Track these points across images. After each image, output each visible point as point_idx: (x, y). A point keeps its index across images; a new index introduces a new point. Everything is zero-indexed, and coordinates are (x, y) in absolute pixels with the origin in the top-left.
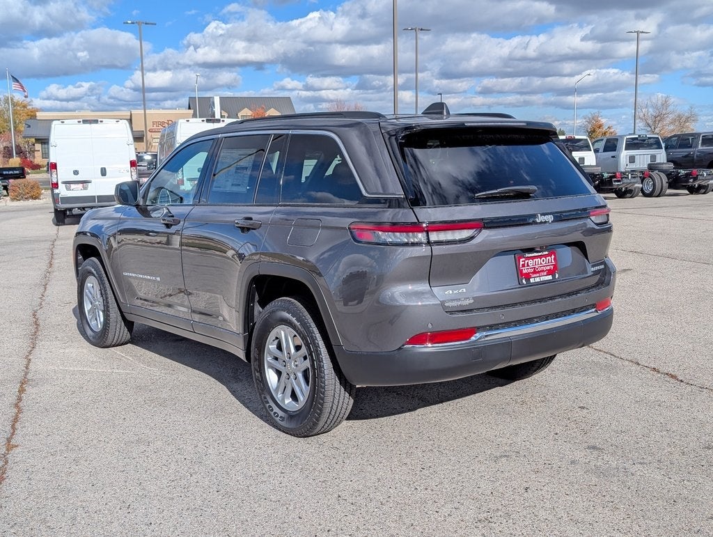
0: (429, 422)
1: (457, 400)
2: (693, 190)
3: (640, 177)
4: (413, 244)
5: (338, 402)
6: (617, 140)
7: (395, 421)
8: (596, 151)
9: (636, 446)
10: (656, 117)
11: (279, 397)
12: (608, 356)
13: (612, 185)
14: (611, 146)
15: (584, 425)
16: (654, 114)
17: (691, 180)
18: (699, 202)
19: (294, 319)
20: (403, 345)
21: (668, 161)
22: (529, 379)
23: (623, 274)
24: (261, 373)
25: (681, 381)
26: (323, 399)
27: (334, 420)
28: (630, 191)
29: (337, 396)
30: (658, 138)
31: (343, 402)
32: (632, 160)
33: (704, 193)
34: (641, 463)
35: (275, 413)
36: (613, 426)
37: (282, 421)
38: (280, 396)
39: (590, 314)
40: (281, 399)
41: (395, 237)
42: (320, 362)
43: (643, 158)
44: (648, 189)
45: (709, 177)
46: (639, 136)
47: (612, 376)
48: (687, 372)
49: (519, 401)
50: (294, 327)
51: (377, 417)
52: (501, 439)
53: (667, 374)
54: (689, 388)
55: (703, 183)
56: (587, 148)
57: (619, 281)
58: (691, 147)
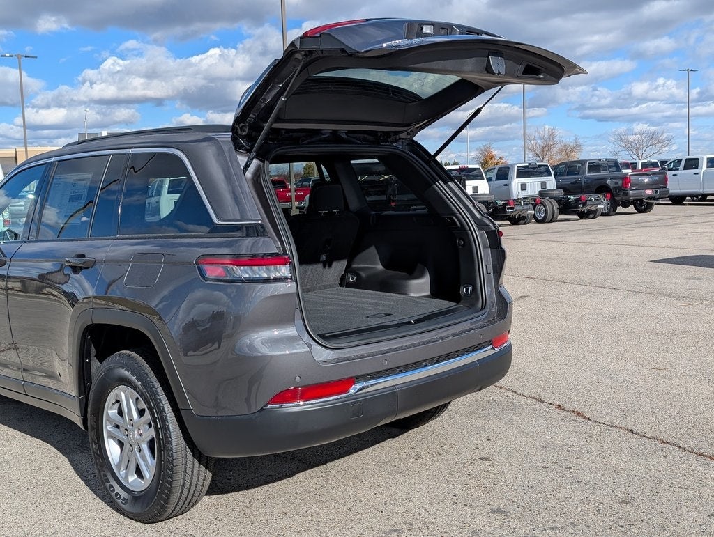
0: (308, 491)
1: (343, 459)
2: (583, 216)
3: (532, 204)
4: (276, 280)
5: (192, 478)
6: (509, 168)
7: (269, 493)
8: (489, 180)
9: (547, 505)
10: (544, 148)
11: (121, 473)
12: (510, 393)
13: (505, 212)
14: (503, 174)
15: (486, 481)
16: (542, 145)
17: (581, 206)
18: (589, 227)
19: (134, 378)
20: (266, 405)
21: (558, 188)
22: (425, 426)
23: (521, 301)
24: (100, 446)
25: (589, 419)
26: (171, 477)
27: (188, 500)
28: (524, 218)
29: (189, 471)
30: (547, 166)
31: (198, 478)
32: (524, 187)
33: (593, 218)
34: (552, 529)
35: (117, 494)
36: (519, 482)
37: (125, 504)
38: (123, 472)
39: (487, 352)
40: (124, 477)
41: (253, 271)
42: (166, 430)
43: (534, 186)
44: (541, 215)
45: (597, 202)
46: (529, 164)
47: (514, 418)
48: (593, 407)
49: (413, 455)
50: (135, 388)
51: (247, 488)
52: (392, 507)
53: (573, 411)
54: (598, 428)
55: (592, 208)
56: (480, 177)
57: (516, 309)
58: (578, 174)
